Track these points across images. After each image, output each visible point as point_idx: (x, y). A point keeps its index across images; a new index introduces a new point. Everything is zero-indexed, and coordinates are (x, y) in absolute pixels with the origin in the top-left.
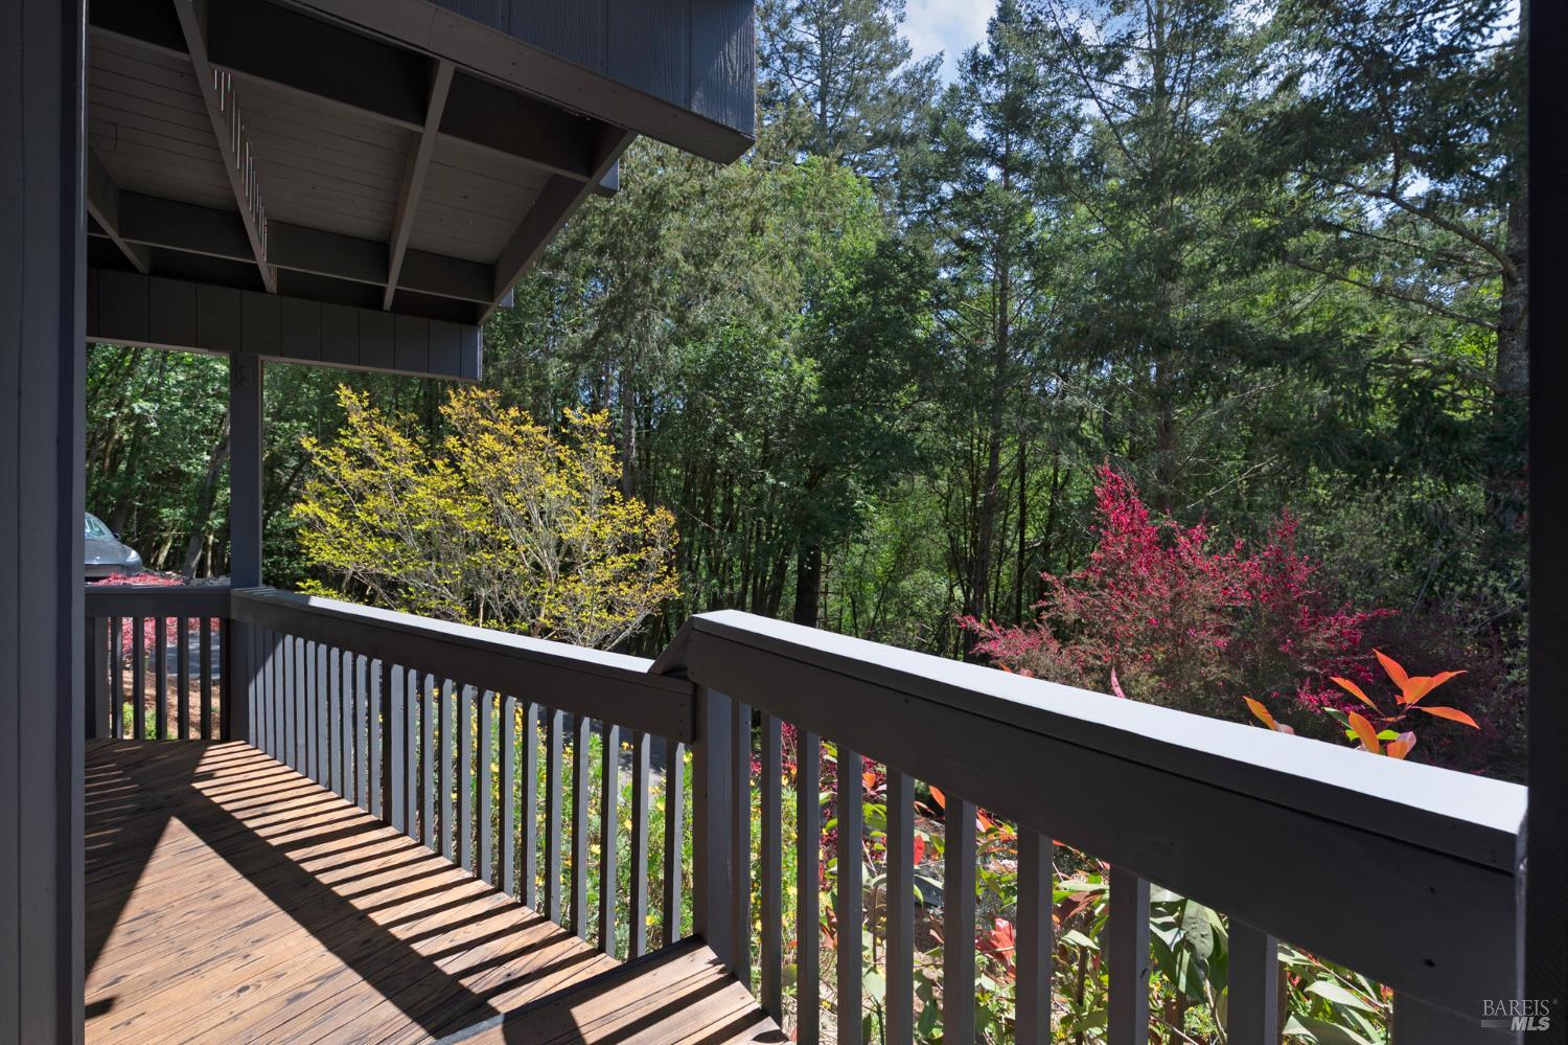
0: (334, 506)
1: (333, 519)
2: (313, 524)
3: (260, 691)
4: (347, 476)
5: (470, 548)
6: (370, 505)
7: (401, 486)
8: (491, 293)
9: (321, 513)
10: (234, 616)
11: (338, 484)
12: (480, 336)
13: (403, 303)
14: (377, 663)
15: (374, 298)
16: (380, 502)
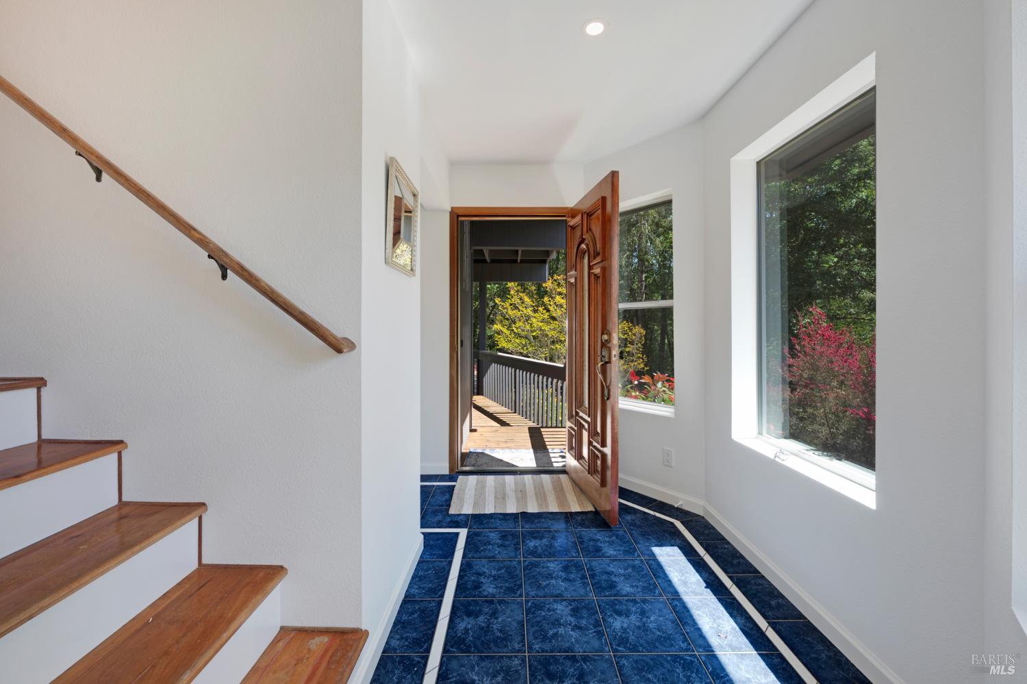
0: (506, 325)
1: (505, 330)
2: (499, 332)
3: (488, 380)
4: (510, 313)
5: (553, 342)
6: (517, 325)
7: (528, 318)
8: (548, 257)
9: (502, 328)
10: (480, 359)
11: (507, 317)
12: (547, 267)
13: (522, 261)
14: (513, 369)
15: (516, 261)
16: (521, 324)
